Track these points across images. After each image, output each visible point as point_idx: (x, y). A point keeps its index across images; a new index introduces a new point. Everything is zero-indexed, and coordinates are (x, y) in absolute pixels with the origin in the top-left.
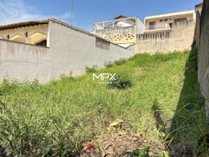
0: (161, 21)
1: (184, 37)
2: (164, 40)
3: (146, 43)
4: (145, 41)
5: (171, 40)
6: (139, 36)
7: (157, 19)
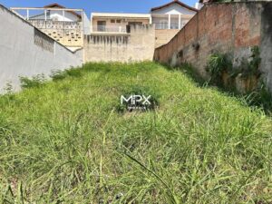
0: (113, 21)
1: (144, 45)
2: (121, 46)
3: (98, 48)
4: (96, 45)
5: (130, 47)
6: (88, 38)
7: (107, 18)
